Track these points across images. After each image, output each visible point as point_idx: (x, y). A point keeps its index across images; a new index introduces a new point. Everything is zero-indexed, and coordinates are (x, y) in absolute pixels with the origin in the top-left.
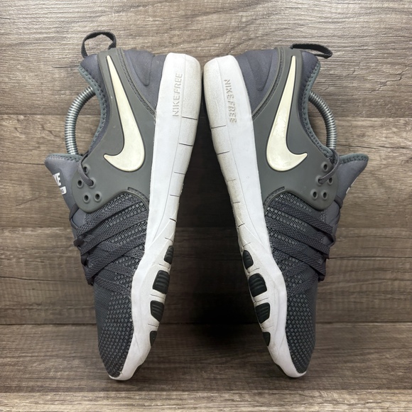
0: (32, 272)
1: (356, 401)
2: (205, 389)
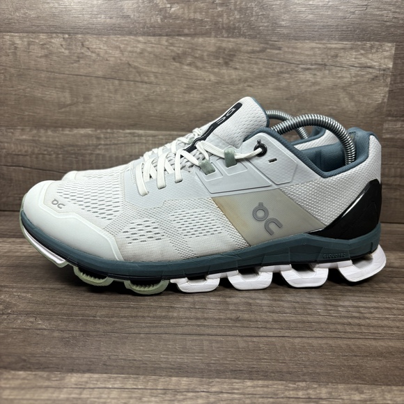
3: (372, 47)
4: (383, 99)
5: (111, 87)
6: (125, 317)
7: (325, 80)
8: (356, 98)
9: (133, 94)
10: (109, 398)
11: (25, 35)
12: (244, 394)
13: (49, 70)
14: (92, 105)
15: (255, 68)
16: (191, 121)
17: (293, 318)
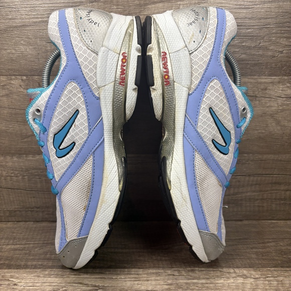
0: (33, 185)
1: (260, 276)
2: (154, 267)
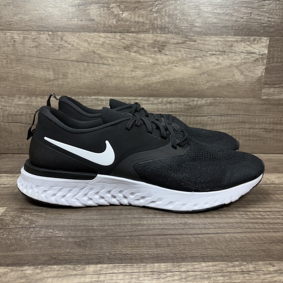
3: (254, 40)
4: (262, 74)
5: (82, 68)
6: (112, 226)
7: (224, 61)
8: (245, 73)
9: (97, 72)
10: (117, 279)
11: (21, 32)
12: (203, 272)
13: (38, 56)
14: (68, 80)
15: (179, 54)
16: (137, 90)
17: (221, 221)
